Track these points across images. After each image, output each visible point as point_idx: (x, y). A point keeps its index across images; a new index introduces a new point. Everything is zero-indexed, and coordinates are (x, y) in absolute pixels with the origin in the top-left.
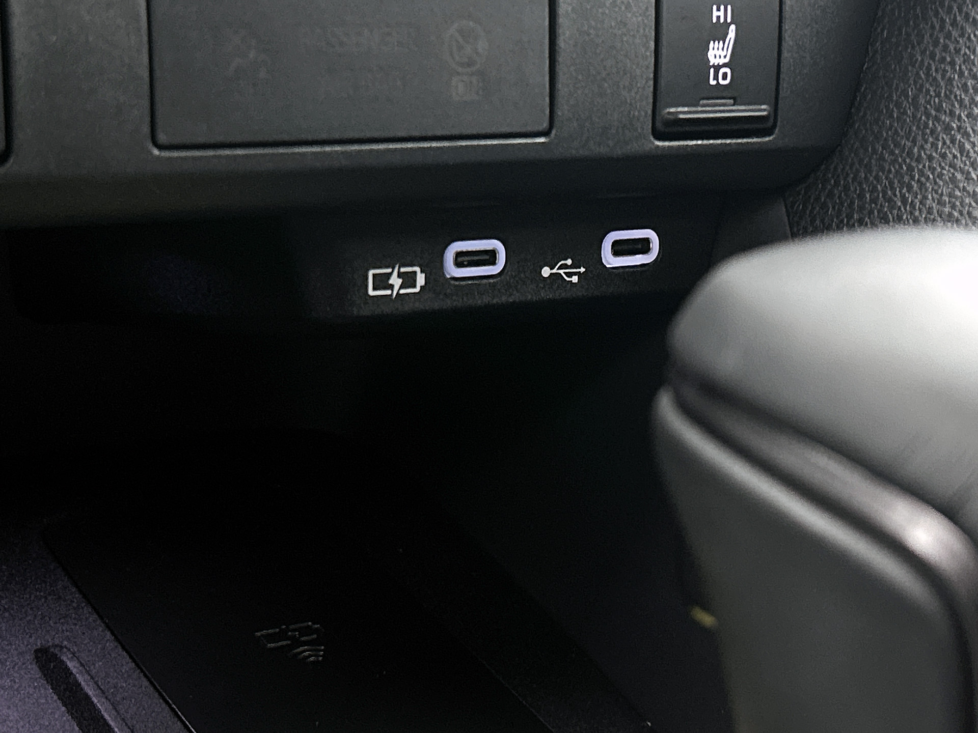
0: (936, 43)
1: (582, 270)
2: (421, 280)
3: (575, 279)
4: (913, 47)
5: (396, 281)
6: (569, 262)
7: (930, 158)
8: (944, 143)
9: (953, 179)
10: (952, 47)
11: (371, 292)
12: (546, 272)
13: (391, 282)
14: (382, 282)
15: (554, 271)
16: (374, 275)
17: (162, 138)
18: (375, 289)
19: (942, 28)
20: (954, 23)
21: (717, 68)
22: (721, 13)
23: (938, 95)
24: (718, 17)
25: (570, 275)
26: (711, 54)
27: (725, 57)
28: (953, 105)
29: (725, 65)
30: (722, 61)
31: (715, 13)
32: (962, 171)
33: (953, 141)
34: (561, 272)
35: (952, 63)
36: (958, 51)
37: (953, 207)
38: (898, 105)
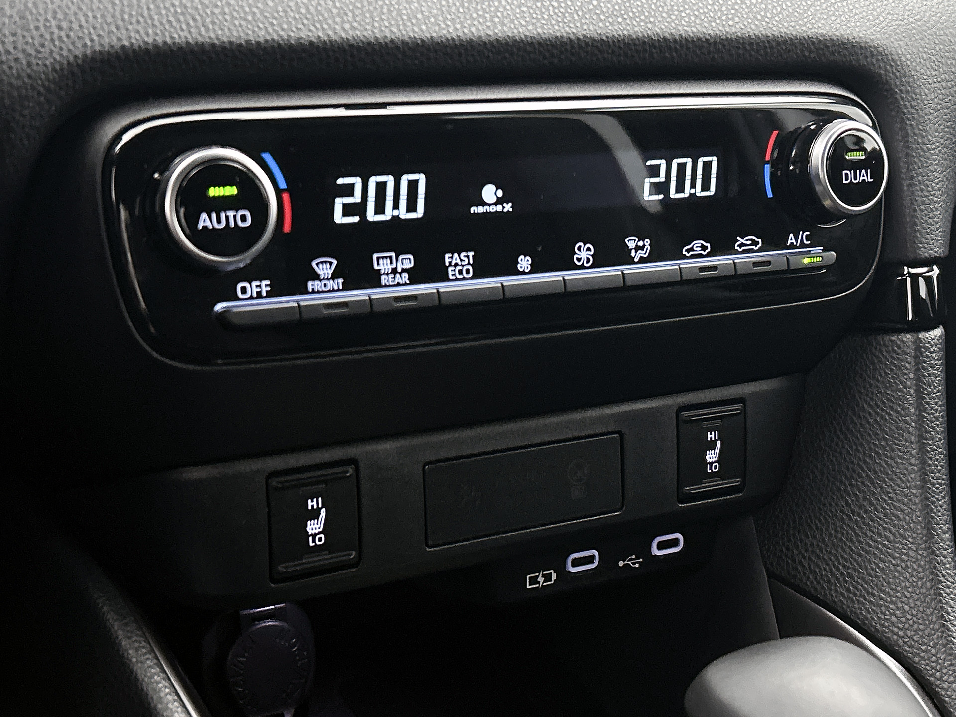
0: (832, 441)
1: (641, 560)
2: (554, 576)
3: (637, 565)
4: (820, 441)
5: (541, 579)
6: (634, 557)
7: (830, 505)
8: (837, 497)
9: (843, 519)
10: (840, 443)
11: (528, 587)
12: (621, 564)
13: (538, 580)
14: (534, 580)
15: (626, 562)
16: (530, 577)
17: (430, 542)
18: (530, 585)
19: (835, 432)
20: (841, 431)
21: (711, 463)
22: (713, 436)
23: (834, 470)
24: (711, 438)
25: (634, 564)
26: (707, 457)
27: (715, 457)
28: (842, 476)
29: (715, 462)
30: (713, 460)
31: (709, 436)
32: (848, 515)
33: (842, 497)
34: (630, 562)
35: (841, 453)
36: (843, 447)
37: (843, 534)
38: (813, 472)
